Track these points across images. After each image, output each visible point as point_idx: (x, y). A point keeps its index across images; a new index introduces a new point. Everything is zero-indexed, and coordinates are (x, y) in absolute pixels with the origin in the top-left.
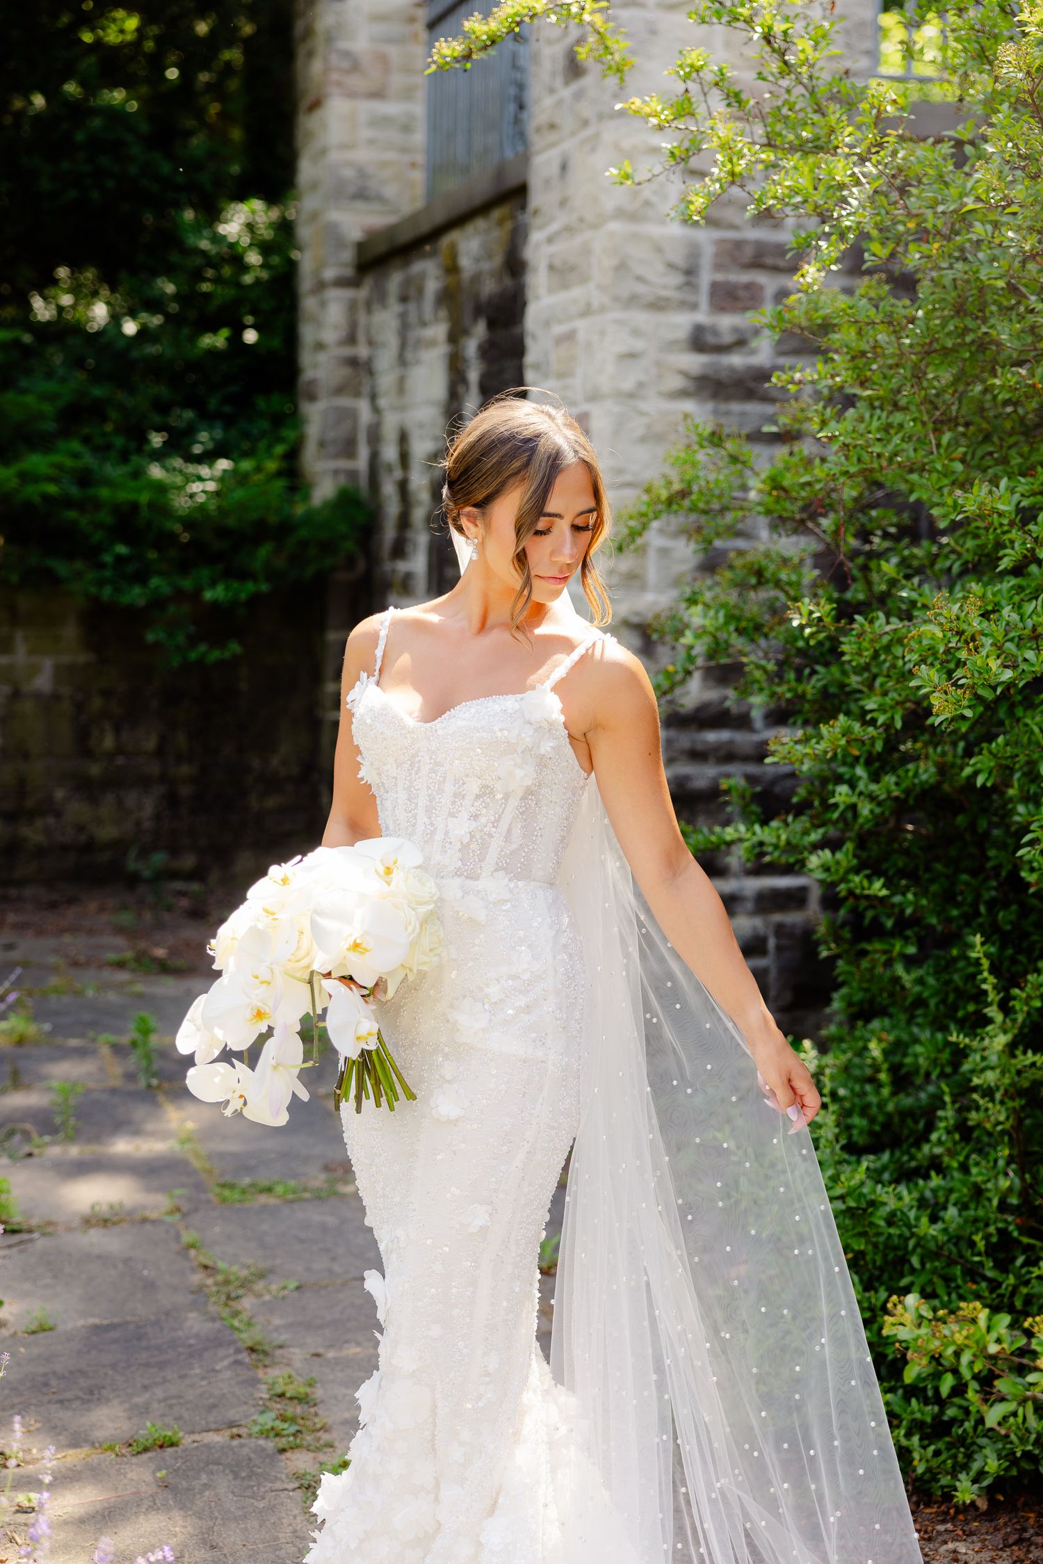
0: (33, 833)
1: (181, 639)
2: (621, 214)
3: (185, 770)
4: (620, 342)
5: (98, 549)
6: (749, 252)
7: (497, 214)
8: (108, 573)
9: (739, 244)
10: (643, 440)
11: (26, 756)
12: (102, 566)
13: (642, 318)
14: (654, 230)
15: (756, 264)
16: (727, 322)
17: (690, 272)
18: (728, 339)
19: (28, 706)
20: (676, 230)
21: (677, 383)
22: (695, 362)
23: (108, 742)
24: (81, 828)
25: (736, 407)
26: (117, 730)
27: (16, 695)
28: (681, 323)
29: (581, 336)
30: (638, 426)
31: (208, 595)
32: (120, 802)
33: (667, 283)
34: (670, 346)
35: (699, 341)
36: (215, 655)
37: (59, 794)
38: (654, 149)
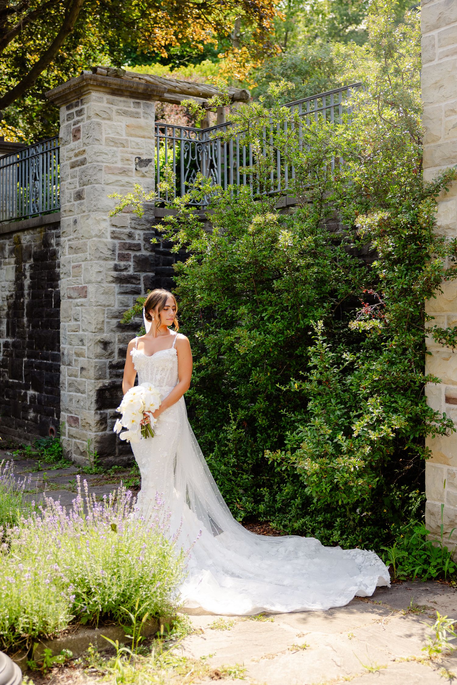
2: (96, 236)
4: (96, 269)
6: (127, 245)
7: (38, 230)
9: (125, 244)
10: (103, 294)
13: (102, 262)
14: (104, 240)
15: (129, 249)
16: (122, 263)
17: (113, 251)
18: (123, 268)
20: (109, 240)
21: (111, 279)
22: (115, 274)
25: (125, 285)
28: (111, 264)
29: (83, 266)
30: (101, 290)
33: (108, 253)
34: (109, 270)
35: (116, 268)
38: (104, 220)
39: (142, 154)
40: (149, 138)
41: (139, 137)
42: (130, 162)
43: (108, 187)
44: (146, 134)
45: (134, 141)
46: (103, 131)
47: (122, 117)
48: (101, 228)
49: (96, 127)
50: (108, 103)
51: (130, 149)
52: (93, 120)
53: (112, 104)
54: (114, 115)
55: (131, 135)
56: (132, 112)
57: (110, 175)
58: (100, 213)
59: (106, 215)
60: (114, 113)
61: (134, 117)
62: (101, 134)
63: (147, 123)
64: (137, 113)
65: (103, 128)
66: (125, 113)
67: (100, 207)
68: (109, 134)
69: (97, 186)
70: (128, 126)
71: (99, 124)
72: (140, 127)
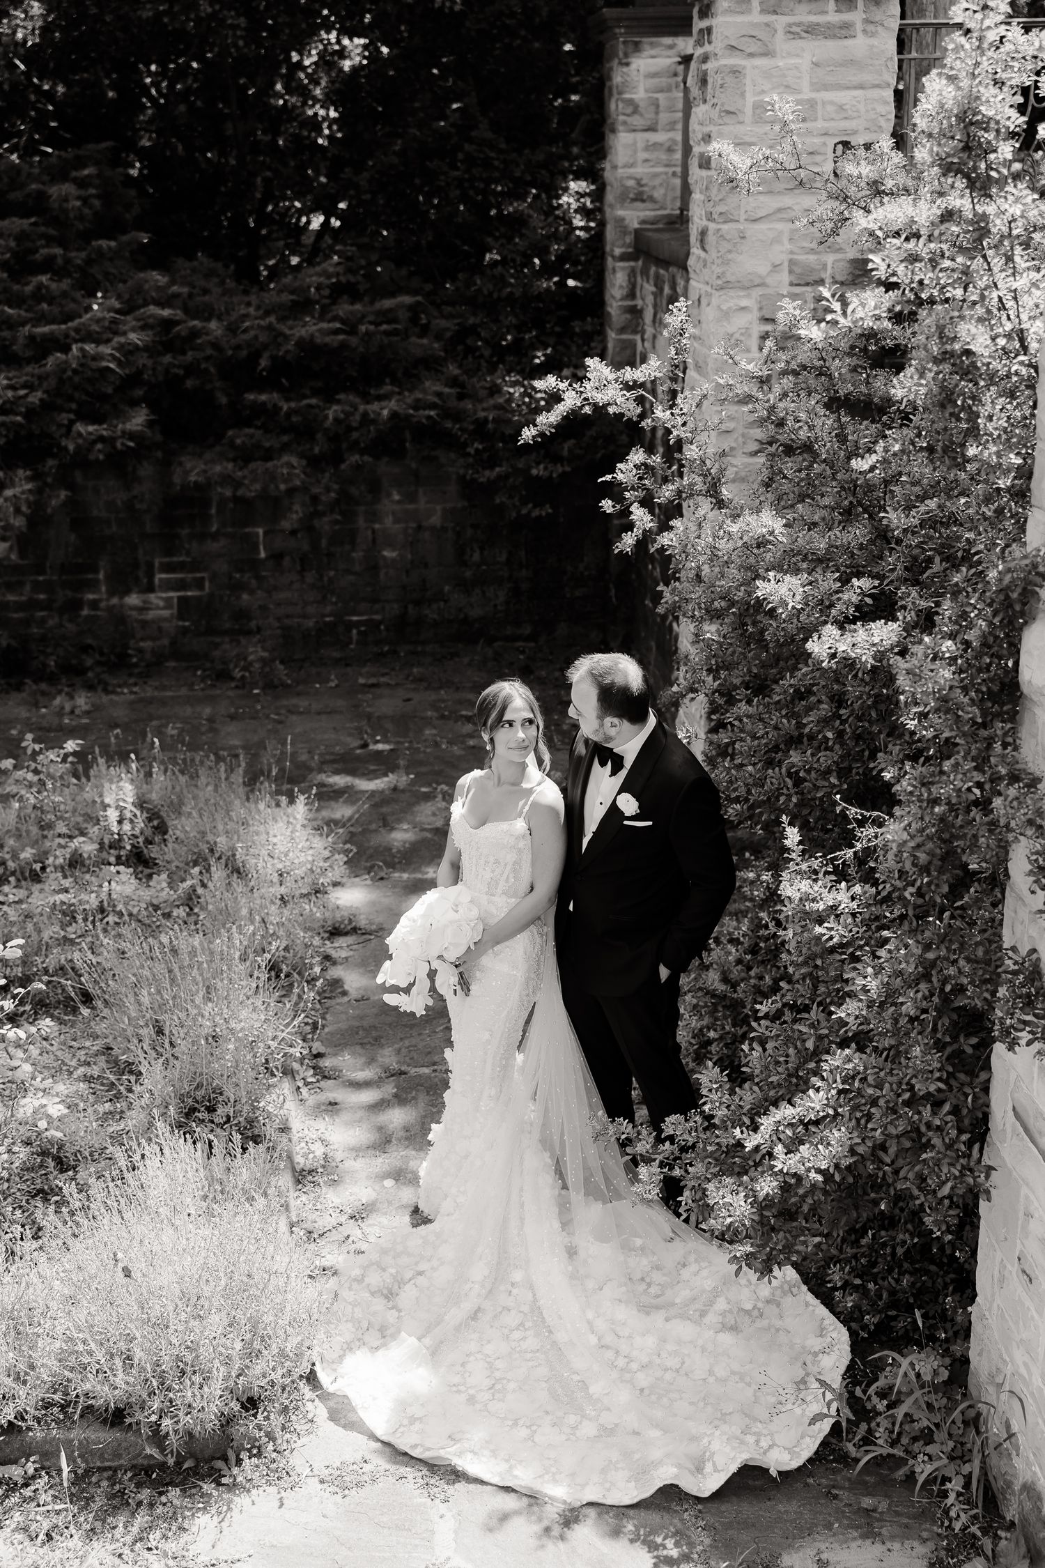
0: (431, 613)
1: (516, 501)
3: (524, 573)
5: (465, 445)
8: (471, 460)
11: (426, 565)
12: (469, 454)
19: (427, 535)
23: (476, 557)
24: (460, 610)
26: (482, 549)
27: (420, 527)
31: (534, 472)
32: (484, 592)
34: (752, 425)
36: (536, 513)
37: (447, 588)
38: (743, 308)
39: (855, 132)
40: (878, 86)
41: (848, 88)
42: (818, 158)
43: (757, 226)
44: (868, 77)
45: (832, 103)
46: (749, 88)
47: (800, 43)
48: (730, 330)
49: (729, 80)
50: (763, 11)
51: (820, 124)
52: (723, 62)
53: (775, 13)
54: (780, 42)
55: (826, 87)
56: (829, 26)
57: (761, 198)
58: (732, 293)
59: (748, 296)
60: (780, 34)
61: (834, 37)
62: (743, 95)
63: (872, 47)
64: (846, 26)
65: (748, 81)
66: (811, 30)
67: (729, 277)
68: (763, 92)
69: (725, 227)
70: (816, 65)
71: (736, 72)
72: (850, 63)
